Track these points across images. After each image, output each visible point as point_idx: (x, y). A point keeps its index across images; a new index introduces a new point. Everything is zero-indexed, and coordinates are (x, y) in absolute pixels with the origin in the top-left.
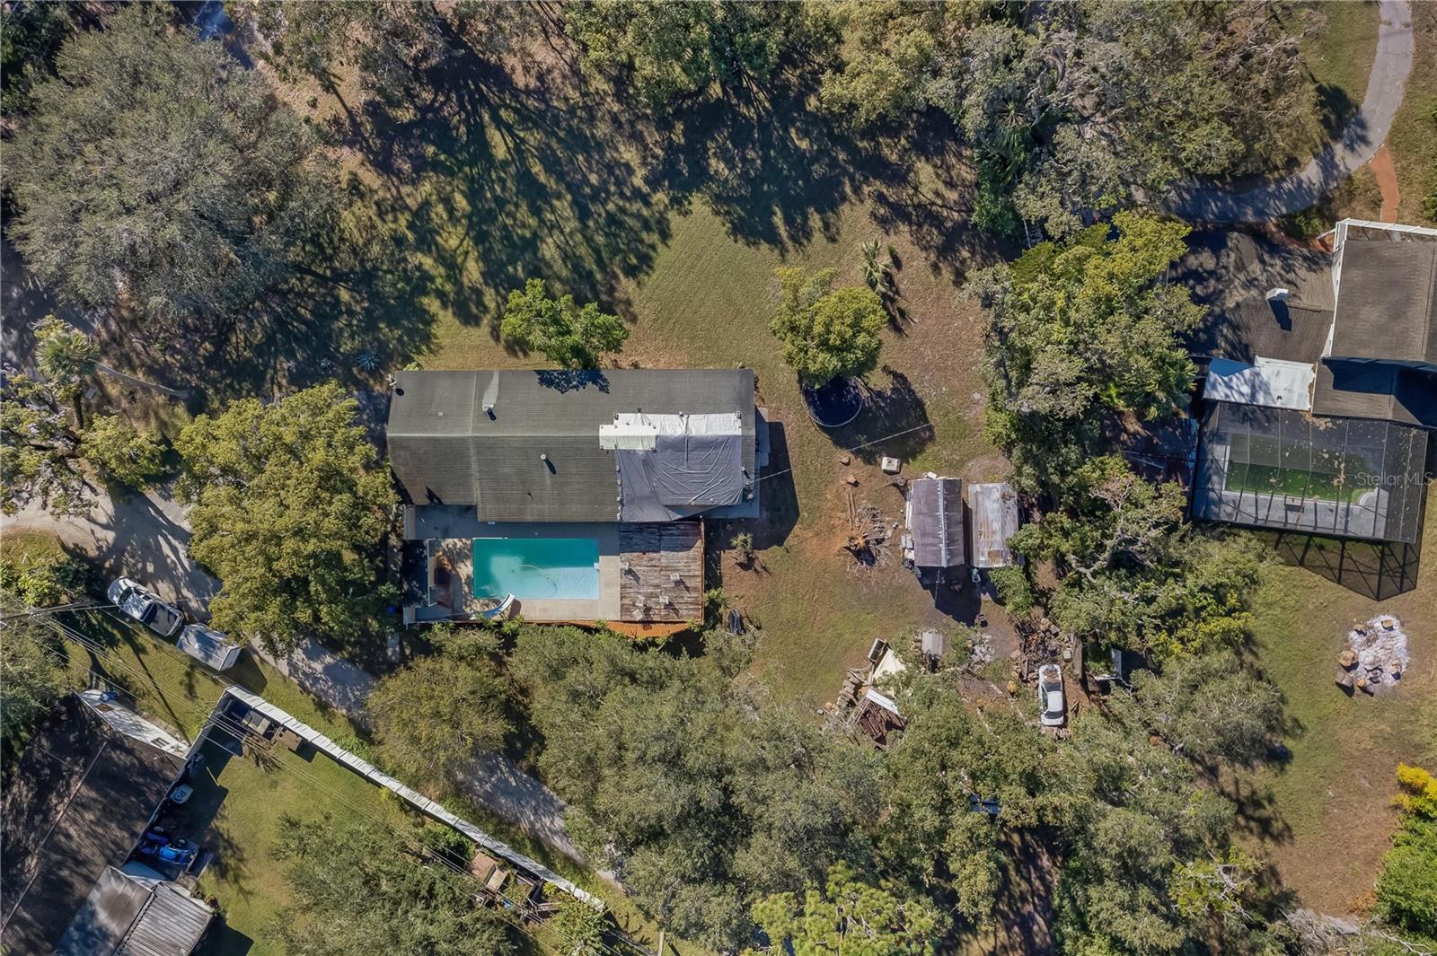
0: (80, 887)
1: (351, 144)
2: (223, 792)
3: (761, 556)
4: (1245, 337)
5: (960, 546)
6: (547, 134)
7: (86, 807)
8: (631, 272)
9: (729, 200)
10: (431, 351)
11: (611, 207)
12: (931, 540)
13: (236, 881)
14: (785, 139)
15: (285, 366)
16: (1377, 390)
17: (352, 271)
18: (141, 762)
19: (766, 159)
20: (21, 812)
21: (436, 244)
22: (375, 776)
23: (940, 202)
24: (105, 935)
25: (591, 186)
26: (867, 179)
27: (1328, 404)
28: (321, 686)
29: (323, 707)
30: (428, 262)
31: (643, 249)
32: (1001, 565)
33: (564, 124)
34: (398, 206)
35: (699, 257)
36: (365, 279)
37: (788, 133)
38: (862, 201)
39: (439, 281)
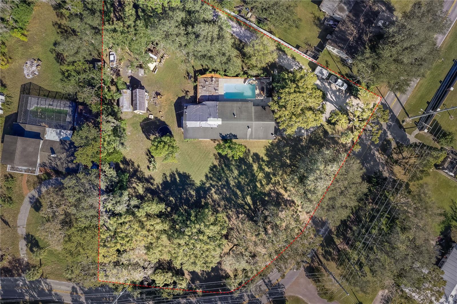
0: (351, 15)
1: (287, 200)
2: (318, 37)
3: (184, 95)
4: (62, 146)
5: (134, 95)
6: (237, 203)
7: (349, 33)
8: (215, 166)
9: (190, 184)
10: (266, 147)
11: (220, 183)
12: (141, 96)
13: (315, 16)
14: (176, 200)
15: (303, 143)
16: (30, 132)
17: (286, 168)
18: (337, 45)
19: (181, 195)
20: (365, 33)
21: (265, 174)
22: (279, 40)
23: (137, 183)
24: (345, 3)
25: (225, 188)
26: (156, 189)
27: (42, 129)
28: (294, 63)
29: (294, 58)
30: (267, 169)
31: (212, 172)
32: (124, 90)
33: (232, 205)
34: (275, 184)
35: (198, 169)
36: (283, 165)
37: (175, 202)
38: (157, 184)
39: (264, 165)
